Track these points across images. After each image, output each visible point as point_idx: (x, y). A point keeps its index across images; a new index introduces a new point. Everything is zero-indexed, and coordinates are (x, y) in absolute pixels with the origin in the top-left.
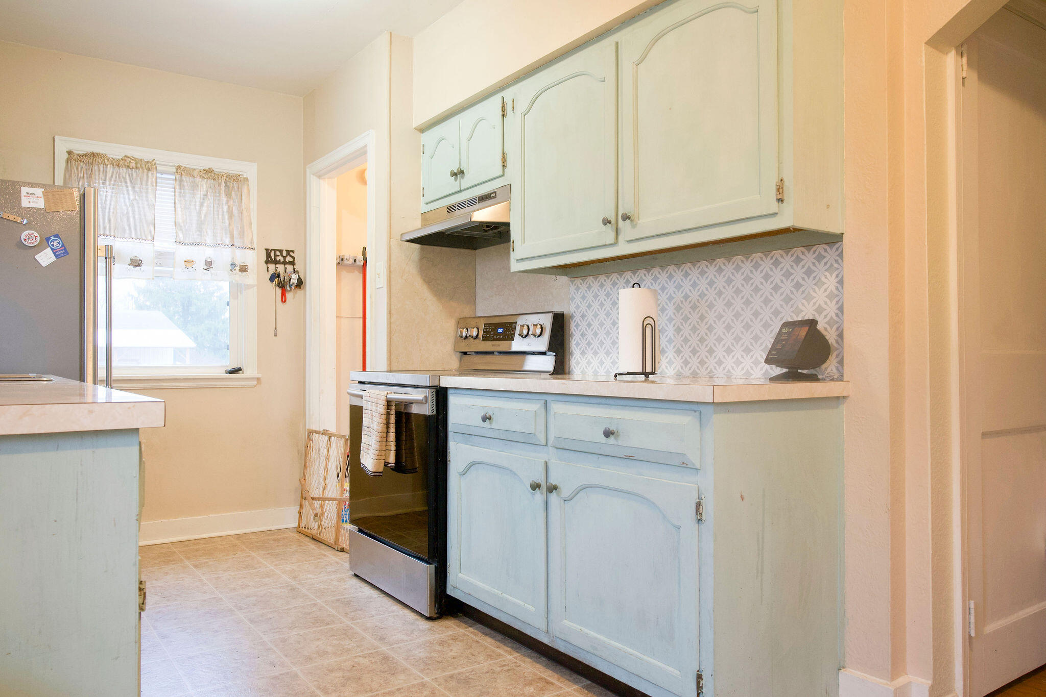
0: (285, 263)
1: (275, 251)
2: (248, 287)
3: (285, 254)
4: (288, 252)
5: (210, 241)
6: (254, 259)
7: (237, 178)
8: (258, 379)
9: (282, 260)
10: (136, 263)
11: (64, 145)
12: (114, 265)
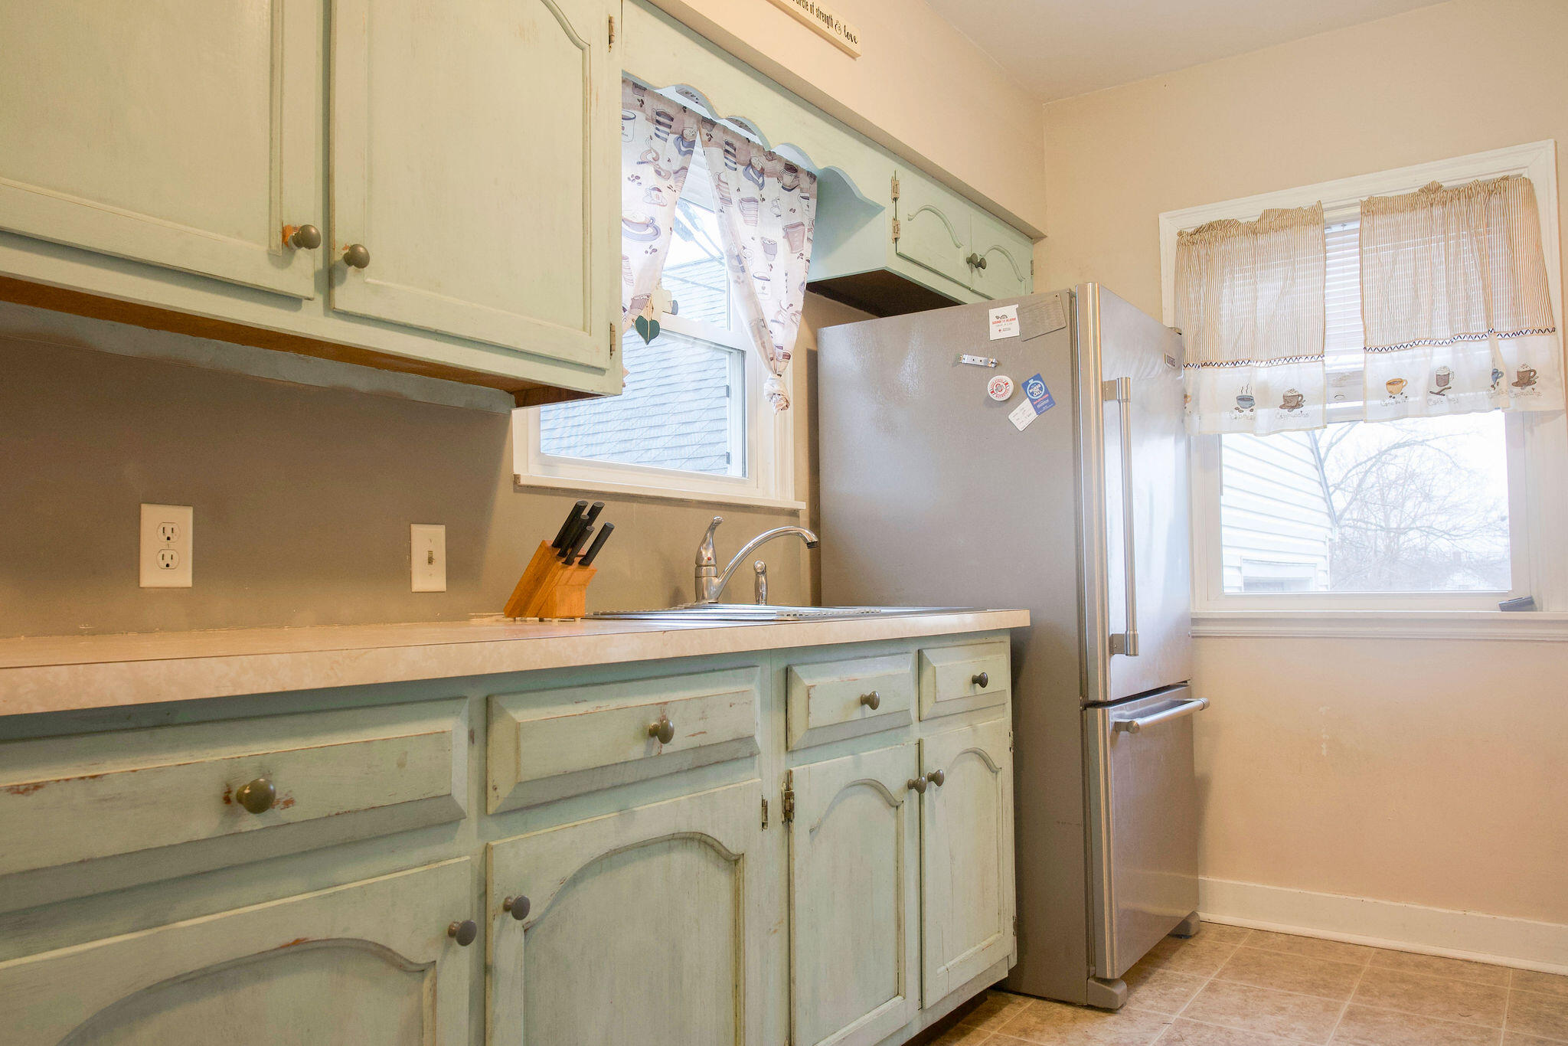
5: (1443, 332)
6: (1550, 352)
7: (1497, 187)
10: (1293, 402)
11: (1171, 225)
12: (1252, 410)
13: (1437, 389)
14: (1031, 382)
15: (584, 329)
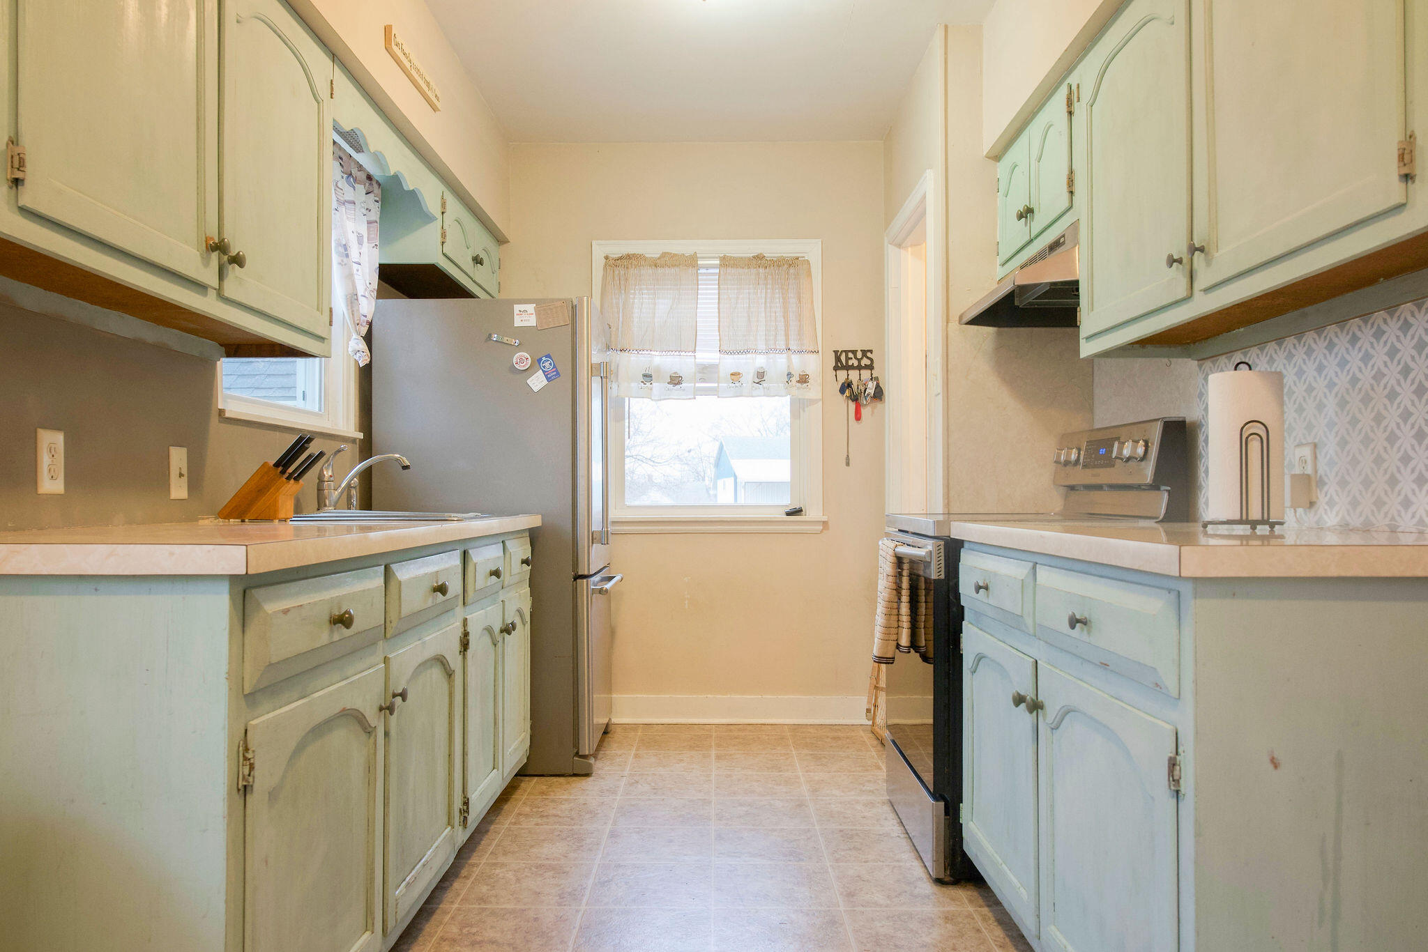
0: (859, 368)
1: (847, 352)
2: (812, 402)
3: (859, 355)
4: (864, 352)
5: (762, 346)
6: (817, 365)
7: (793, 263)
8: (825, 523)
9: (856, 363)
10: (676, 380)
11: (601, 250)
12: (651, 384)
13: (757, 380)
14: (544, 359)
15: (318, 310)
